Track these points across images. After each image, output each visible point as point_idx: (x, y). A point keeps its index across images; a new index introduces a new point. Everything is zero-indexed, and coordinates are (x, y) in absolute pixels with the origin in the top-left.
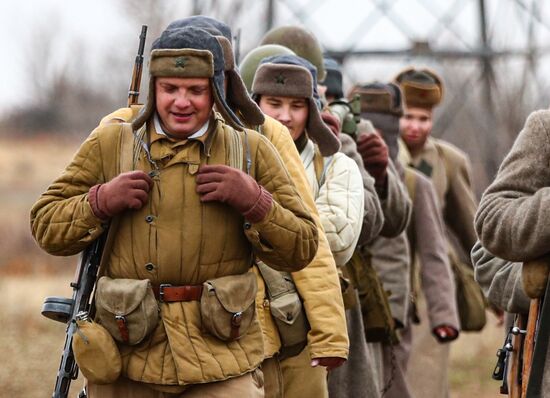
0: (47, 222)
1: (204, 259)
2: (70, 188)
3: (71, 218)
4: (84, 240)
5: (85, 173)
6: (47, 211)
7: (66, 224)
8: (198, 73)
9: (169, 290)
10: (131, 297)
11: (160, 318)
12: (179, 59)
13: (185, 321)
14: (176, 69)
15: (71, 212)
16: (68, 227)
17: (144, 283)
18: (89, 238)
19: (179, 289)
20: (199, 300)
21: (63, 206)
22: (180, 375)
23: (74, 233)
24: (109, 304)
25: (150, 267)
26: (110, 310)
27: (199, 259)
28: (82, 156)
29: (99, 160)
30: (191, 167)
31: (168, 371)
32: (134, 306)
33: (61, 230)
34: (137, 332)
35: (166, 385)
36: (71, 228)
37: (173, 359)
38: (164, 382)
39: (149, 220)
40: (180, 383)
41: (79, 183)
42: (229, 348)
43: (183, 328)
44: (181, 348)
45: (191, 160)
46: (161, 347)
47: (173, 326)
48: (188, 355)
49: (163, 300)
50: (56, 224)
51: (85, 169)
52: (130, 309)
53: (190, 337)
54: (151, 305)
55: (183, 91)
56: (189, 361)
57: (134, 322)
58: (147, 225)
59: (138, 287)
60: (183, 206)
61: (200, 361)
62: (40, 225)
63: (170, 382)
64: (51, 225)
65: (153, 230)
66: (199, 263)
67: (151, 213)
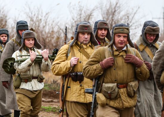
0: (89, 71)
1: (128, 78)
2: (93, 63)
3: (96, 70)
4: (99, 75)
5: (97, 59)
6: (88, 68)
7: (94, 71)
8: (126, 33)
9: (120, 86)
10: (112, 88)
11: (118, 92)
12: (122, 29)
13: (124, 93)
14: (121, 32)
15: (95, 68)
16: (95, 72)
17: (116, 84)
18: (100, 74)
19: (122, 85)
20: (127, 88)
21: (93, 67)
22: (124, 106)
23: (97, 73)
24: (106, 90)
25: (116, 80)
26: (106, 91)
27: (127, 78)
28: (95, 55)
29: (100, 56)
30: (124, 56)
31: (121, 105)
32: (113, 90)
33: (93, 73)
34: (113, 96)
35: (120, 108)
36: (96, 72)
37: (122, 102)
38: (120, 107)
39: (115, 69)
40: (124, 107)
41: (95, 61)
42: (132, 99)
43: (124, 95)
44: (124, 99)
45: (124, 55)
46: (119, 99)
47: (122, 94)
48: (126, 101)
49: (119, 88)
50: (91, 72)
51: (96, 58)
52: (112, 91)
53: (126, 97)
54: (117, 90)
55: (122, 37)
56: (126, 102)
57: (113, 93)
58: (114, 71)
59: (114, 85)
60: (123, 65)
61: (128, 102)
62: (87, 72)
63: (121, 107)
64: (90, 72)
65: (116, 72)
66: (127, 79)
67: (115, 67)
